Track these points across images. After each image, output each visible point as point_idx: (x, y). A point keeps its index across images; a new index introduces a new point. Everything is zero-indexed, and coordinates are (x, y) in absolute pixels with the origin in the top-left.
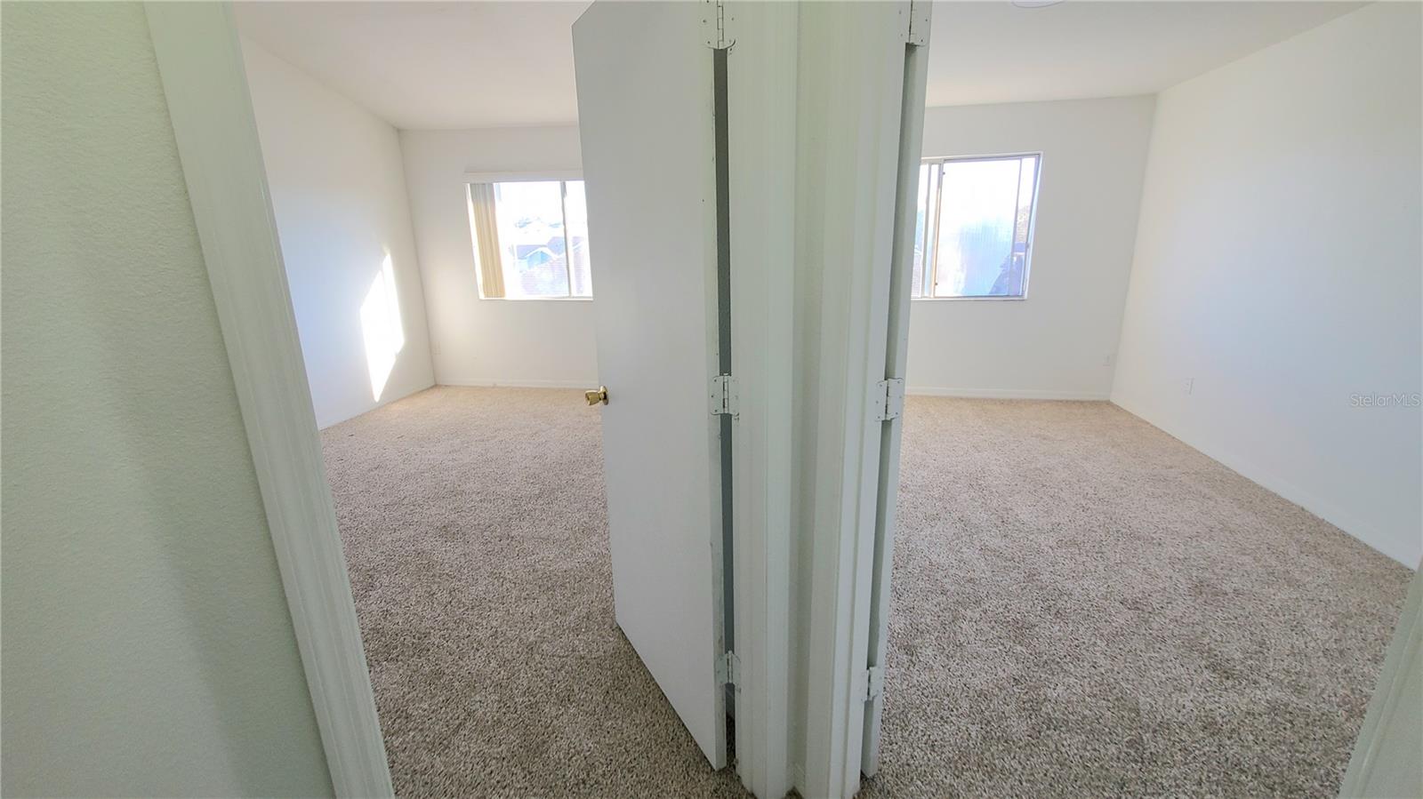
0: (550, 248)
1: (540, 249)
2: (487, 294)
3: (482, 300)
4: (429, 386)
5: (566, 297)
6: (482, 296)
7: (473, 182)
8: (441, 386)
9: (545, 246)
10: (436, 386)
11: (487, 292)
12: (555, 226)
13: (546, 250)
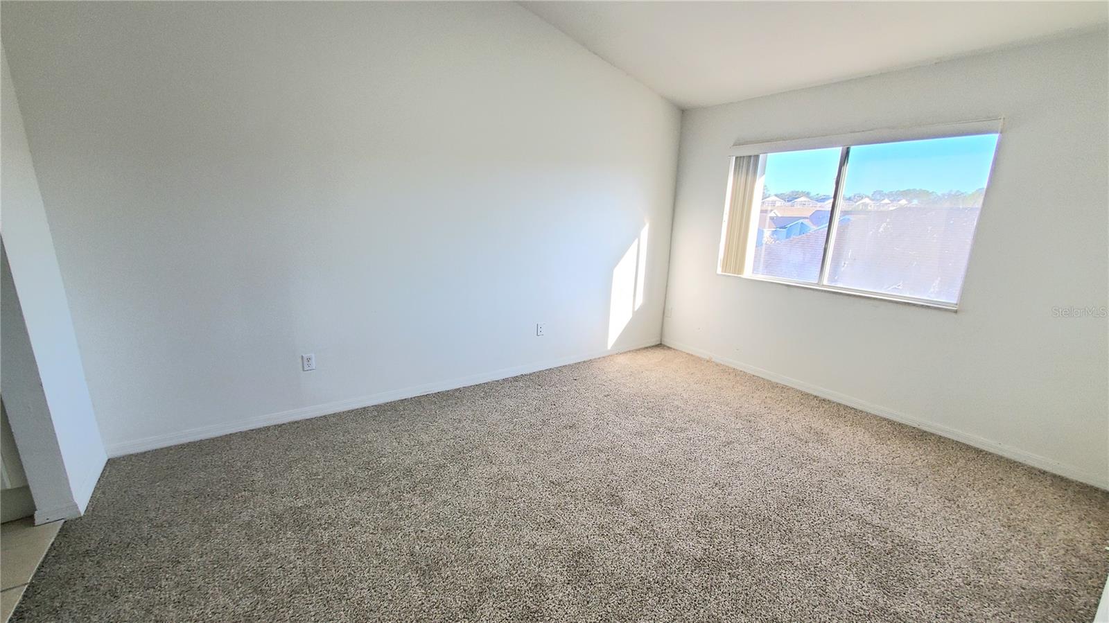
0: (811, 221)
1: (801, 221)
2: (725, 268)
3: (718, 275)
4: (653, 344)
5: (814, 284)
6: (719, 271)
7: (739, 155)
8: (664, 346)
9: (807, 218)
10: (660, 346)
11: (725, 267)
12: (823, 200)
13: (806, 222)
